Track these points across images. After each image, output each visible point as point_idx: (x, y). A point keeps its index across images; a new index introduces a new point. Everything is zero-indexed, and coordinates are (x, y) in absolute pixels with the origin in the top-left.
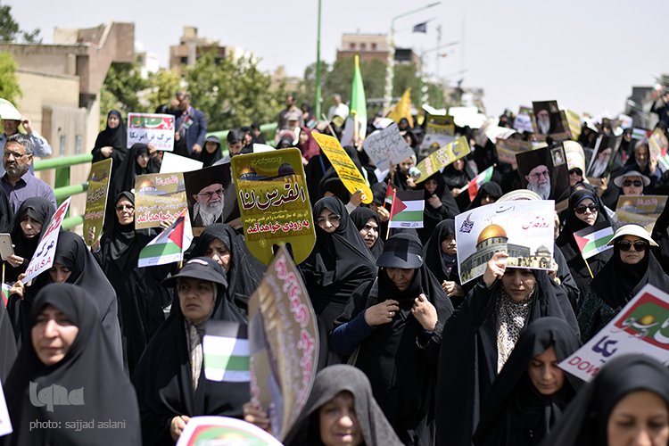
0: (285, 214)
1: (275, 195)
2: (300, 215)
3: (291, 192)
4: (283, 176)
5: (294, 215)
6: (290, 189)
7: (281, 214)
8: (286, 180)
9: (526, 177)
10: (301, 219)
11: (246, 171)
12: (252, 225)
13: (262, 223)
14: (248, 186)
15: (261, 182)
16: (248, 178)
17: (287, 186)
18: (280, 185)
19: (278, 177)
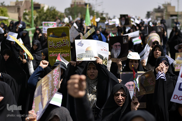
0: (62, 50)
1: (59, 43)
2: (67, 51)
3: (65, 43)
4: (63, 36)
5: (65, 51)
6: (64, 41)
7: (61, 50)
8: (63, 38)
9: (112, 46)
10: (67, 53)
11: (51, 34)
12: (51, 53)
13: (55, 53)
14: (52, 39)
15: (56, 38)
16: (52, 36)
17: (64, 40)
18: (62, 39)
19: (61, 37)
